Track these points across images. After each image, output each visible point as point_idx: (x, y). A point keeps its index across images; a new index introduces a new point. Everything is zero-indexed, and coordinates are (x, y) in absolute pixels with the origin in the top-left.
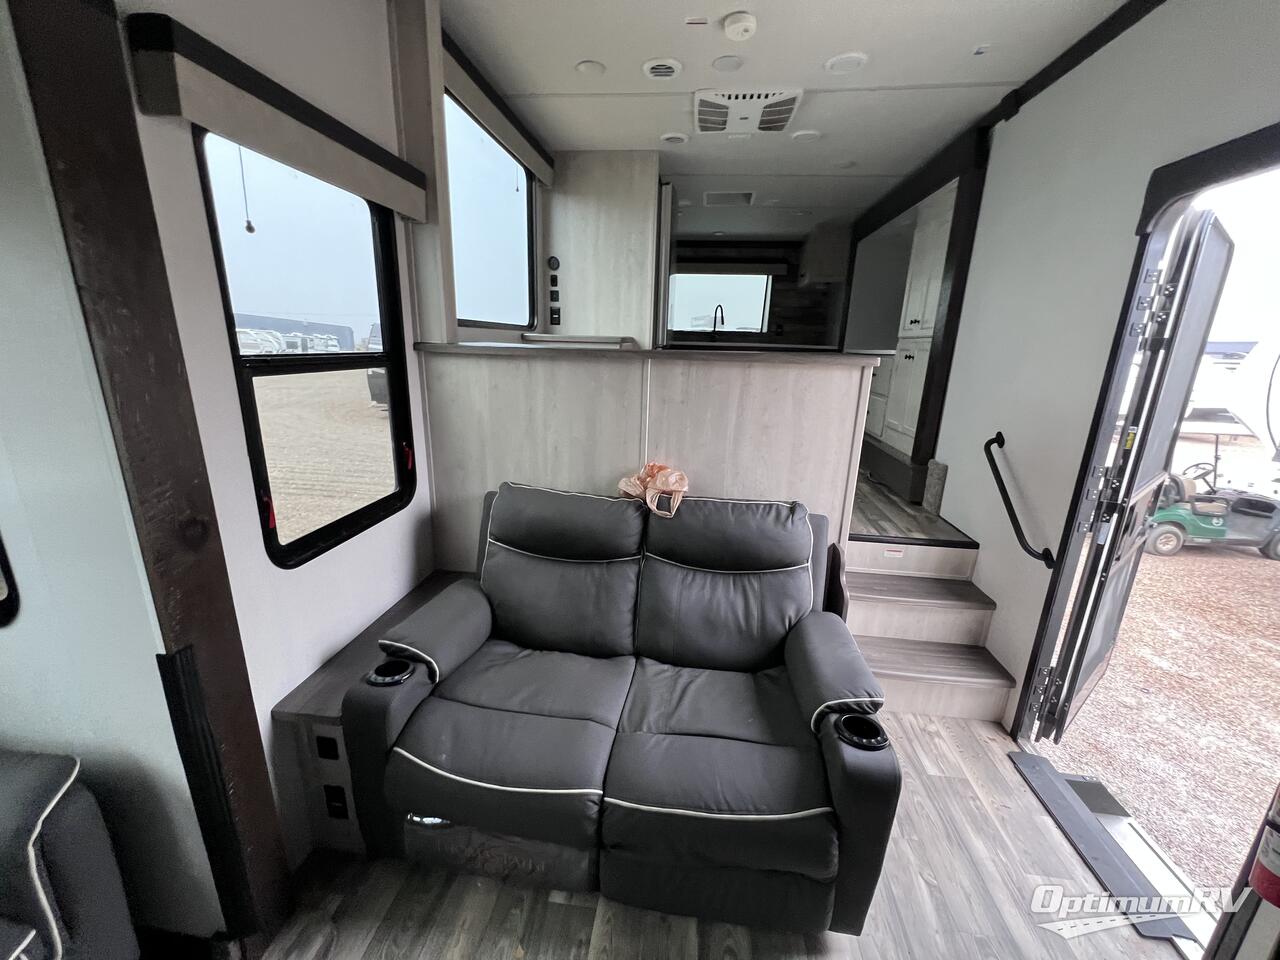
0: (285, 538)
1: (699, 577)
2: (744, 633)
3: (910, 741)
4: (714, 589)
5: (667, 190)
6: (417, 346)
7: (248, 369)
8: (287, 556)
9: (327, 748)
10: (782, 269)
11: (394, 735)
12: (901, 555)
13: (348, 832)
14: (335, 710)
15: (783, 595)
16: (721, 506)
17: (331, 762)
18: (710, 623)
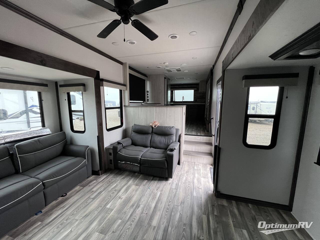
0: (108, 128)
1: (159, 137)
2: (165, 144)
3: (195, 165)
4: (161, 138)
5: (166, 80)
6: (124, 106)
7: (106, 109)
8: (108, 130)
9: (110, 154)
10: (196, 89)
11: (118, 150)
12: (199, 138)
13: (112, 166)
14: (112, 148)
15: (170, 139)
16: (162, 127)
17: (111, 156)
18: (160, 143)
